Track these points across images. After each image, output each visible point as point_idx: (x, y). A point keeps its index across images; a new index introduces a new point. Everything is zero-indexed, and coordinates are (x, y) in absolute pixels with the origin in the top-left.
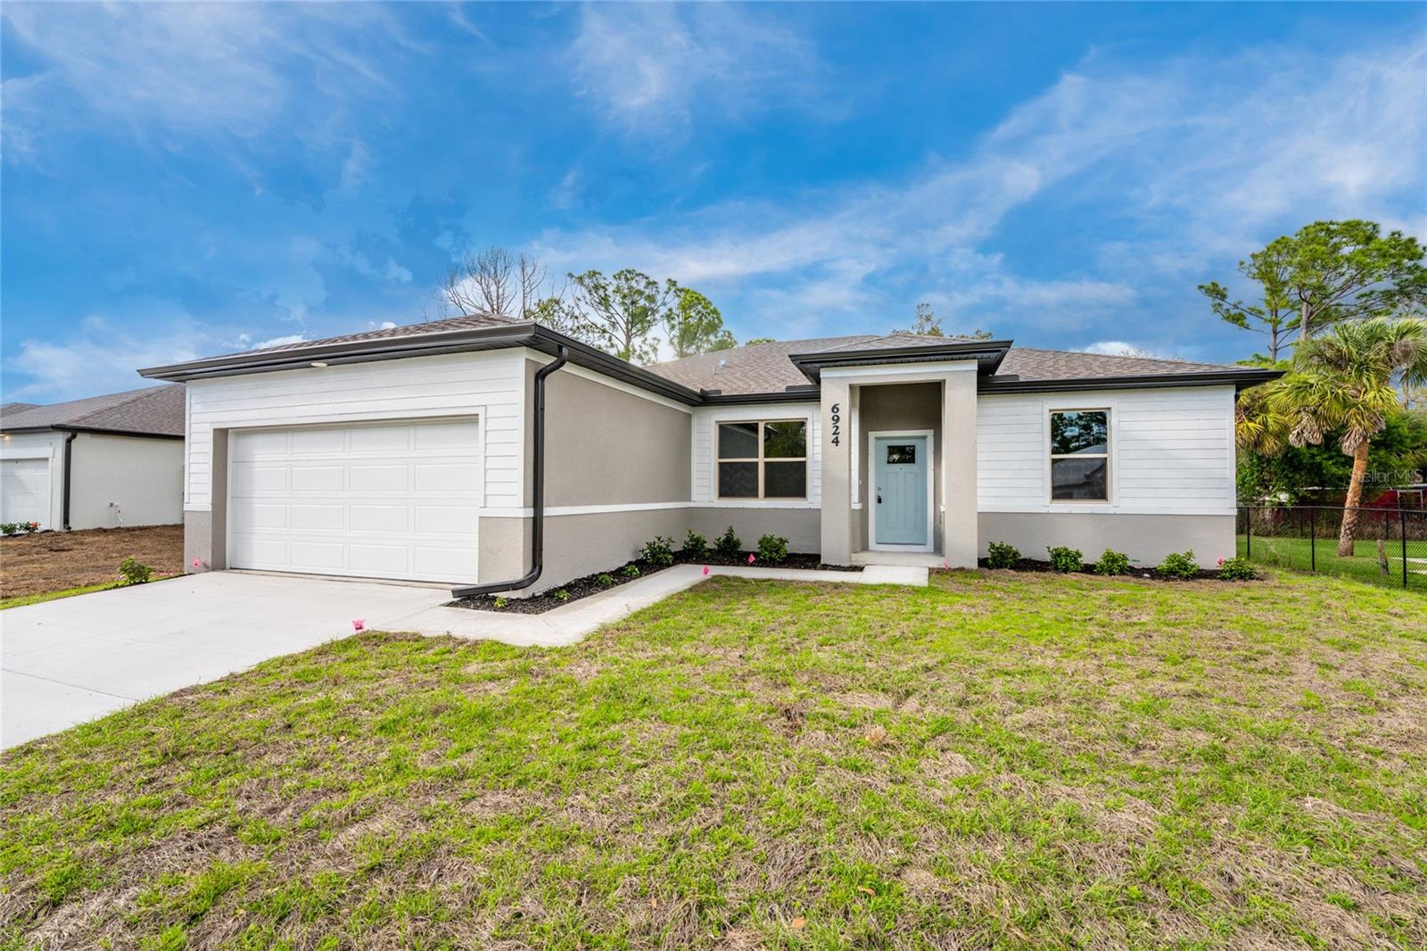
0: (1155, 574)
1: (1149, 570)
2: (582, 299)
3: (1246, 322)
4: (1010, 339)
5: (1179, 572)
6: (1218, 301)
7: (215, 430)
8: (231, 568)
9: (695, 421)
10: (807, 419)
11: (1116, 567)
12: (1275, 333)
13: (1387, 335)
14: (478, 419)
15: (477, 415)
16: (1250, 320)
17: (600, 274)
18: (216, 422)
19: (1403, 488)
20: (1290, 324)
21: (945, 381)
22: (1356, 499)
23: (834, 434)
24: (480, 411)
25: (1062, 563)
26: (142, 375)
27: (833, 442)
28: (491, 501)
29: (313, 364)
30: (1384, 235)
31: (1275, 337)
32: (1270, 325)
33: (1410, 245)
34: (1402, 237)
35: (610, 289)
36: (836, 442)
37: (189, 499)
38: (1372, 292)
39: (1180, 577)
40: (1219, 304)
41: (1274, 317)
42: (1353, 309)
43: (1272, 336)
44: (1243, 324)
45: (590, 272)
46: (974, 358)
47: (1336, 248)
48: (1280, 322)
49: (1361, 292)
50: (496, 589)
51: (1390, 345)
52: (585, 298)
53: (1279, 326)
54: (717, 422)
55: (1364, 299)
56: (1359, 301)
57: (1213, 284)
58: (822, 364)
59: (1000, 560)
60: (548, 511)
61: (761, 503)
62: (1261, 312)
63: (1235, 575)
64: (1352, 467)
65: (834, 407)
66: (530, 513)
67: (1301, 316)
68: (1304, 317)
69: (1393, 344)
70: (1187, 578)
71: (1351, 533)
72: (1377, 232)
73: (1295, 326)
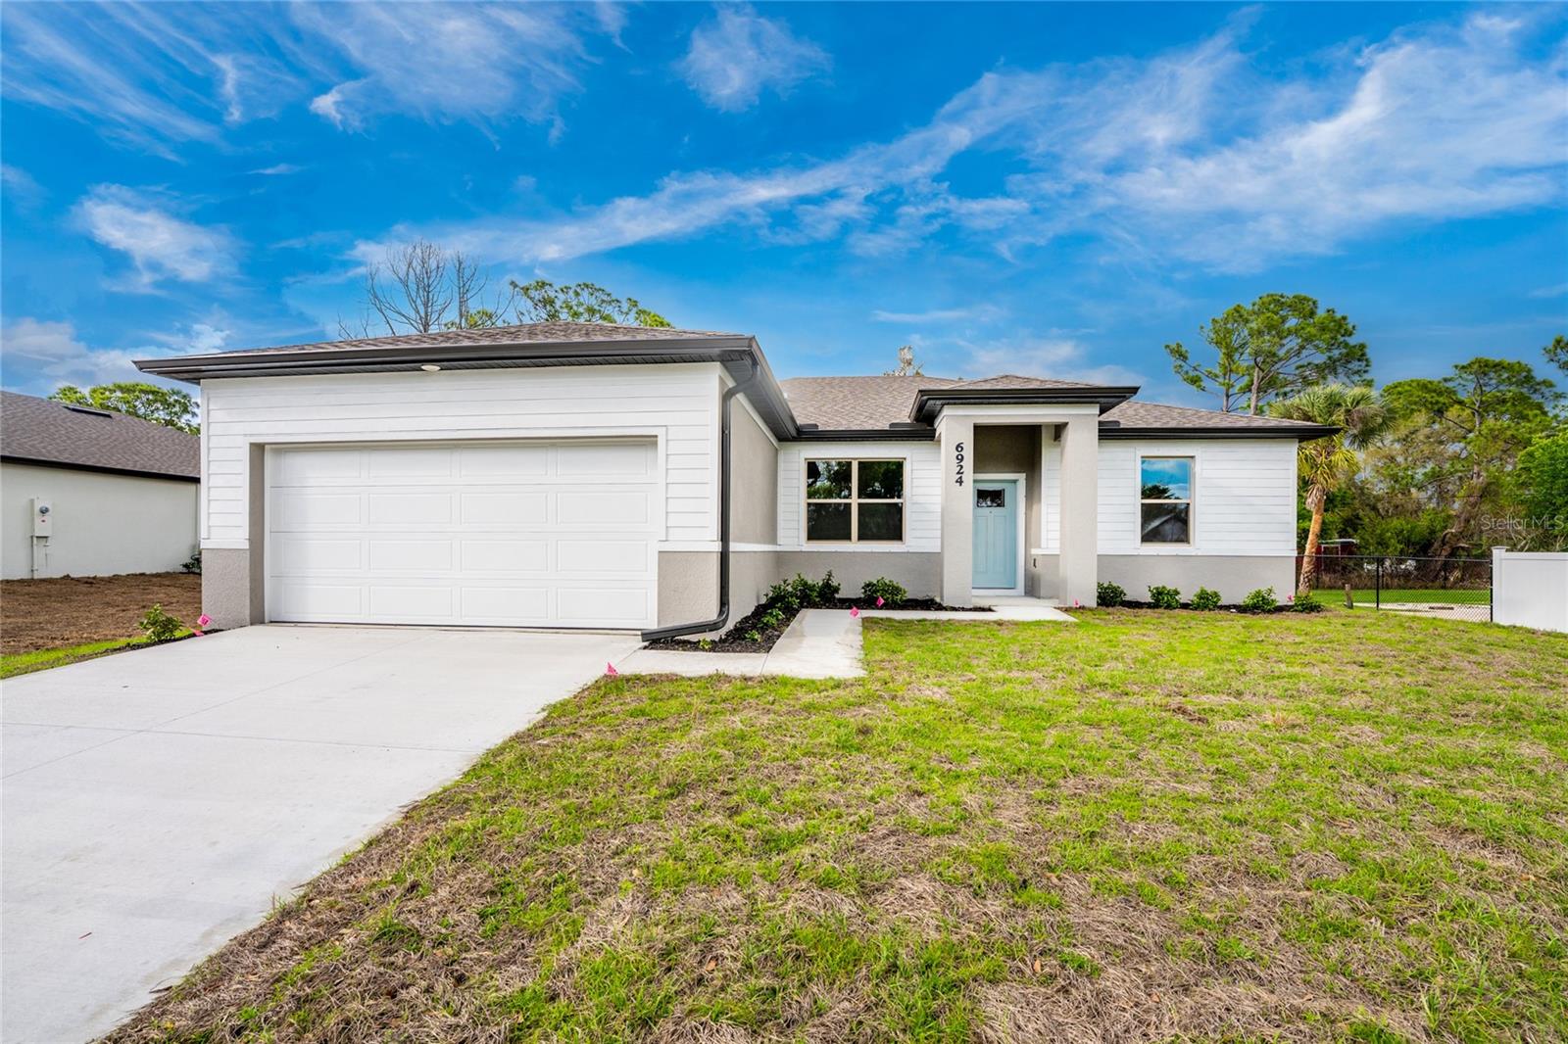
0: (1242, 609)
1: (1235, 607)
2: (526, 314)
3: (1203, 384)
4: (1138, 385)
5: (1261, 606)
6: (1179, 362)
7: (251, 444)
8: (271, 622)
9: (781, 457)
10: (905, 459)
11: (1206, 603)
12: (1228, 396)
13: (1345, 402)
14: (657, 441)
15: (656, 436)
16: (1206, 383)
17: (550, 285)
18: (251, 435)
19: (1327, 543)
20: (1241, 388)
21: (1067, 424)
22: (1314, 550)
23: (958, 473)
24: (660, 432)
25: (1162, 600)
26: (141, 369)
27: (957, 482)
28: (674, 534)
29: (423, 367)
30: (1321, 313)
31: (1227, 400)
32: (1224, 388)
33: (1342, 322)
34: (1336, 314)
35: (558, 304)
36: (960, 481)
37: (209, 532)
38: (1309, 364)
39: (1264, 611)
40: (1180, 366)
41: (1227, 381)
42: (1290, 378)
43: (1225, 398)
44: (1200, 386)
45: (538, 283)
46: (1098, 403)
47: (1284, 320)
48: (1233, 386)
49: (1299, 363)
50: (686, 631)
51: (1348, 411)
52: (529, 313)
53: (1231, 390)
54: (806, 459)
55: (1301, 370)
56: (1297, 372)
57: (1178, 344)
58: (947, 401)
59: (1110, 598)
60: (733, 546)
61: (854, 546)
62: (1216, 376)
63: (1306, 608)
64: (1310, 520)
65: (958, 446)
67: (1252, 381)
68: (1255, 382)
69: (1350, 411)
70: (1269, 612)
71: (1309, 581)
72: (1316, 307)
73: (1248, 389)
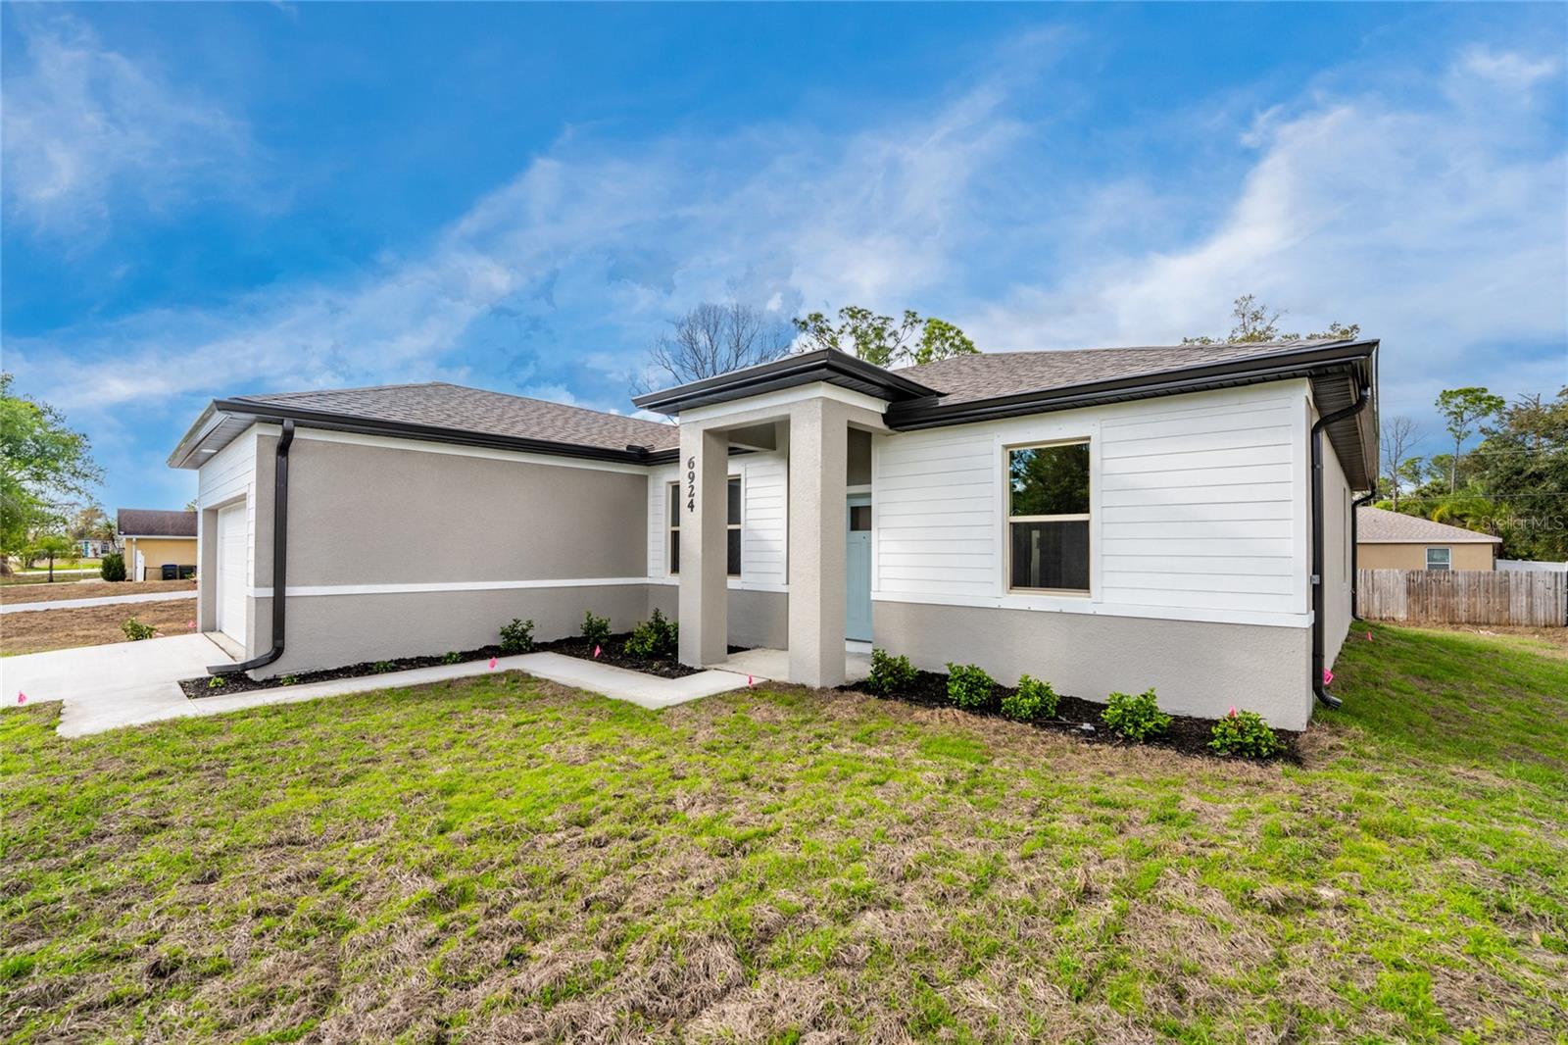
7: (205, 510)
8: (219, 630)
9: (651, 483)
10: (740, 475)
15: (247, 494)
21: (790, 417)
23: (690, 496)
36: (691, 506)
54: (669, 483)
65: (690, 461)
66: (269, 592)
